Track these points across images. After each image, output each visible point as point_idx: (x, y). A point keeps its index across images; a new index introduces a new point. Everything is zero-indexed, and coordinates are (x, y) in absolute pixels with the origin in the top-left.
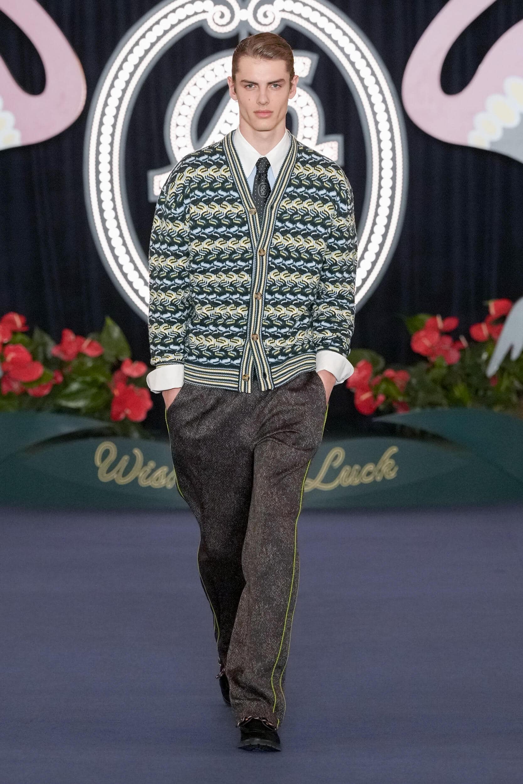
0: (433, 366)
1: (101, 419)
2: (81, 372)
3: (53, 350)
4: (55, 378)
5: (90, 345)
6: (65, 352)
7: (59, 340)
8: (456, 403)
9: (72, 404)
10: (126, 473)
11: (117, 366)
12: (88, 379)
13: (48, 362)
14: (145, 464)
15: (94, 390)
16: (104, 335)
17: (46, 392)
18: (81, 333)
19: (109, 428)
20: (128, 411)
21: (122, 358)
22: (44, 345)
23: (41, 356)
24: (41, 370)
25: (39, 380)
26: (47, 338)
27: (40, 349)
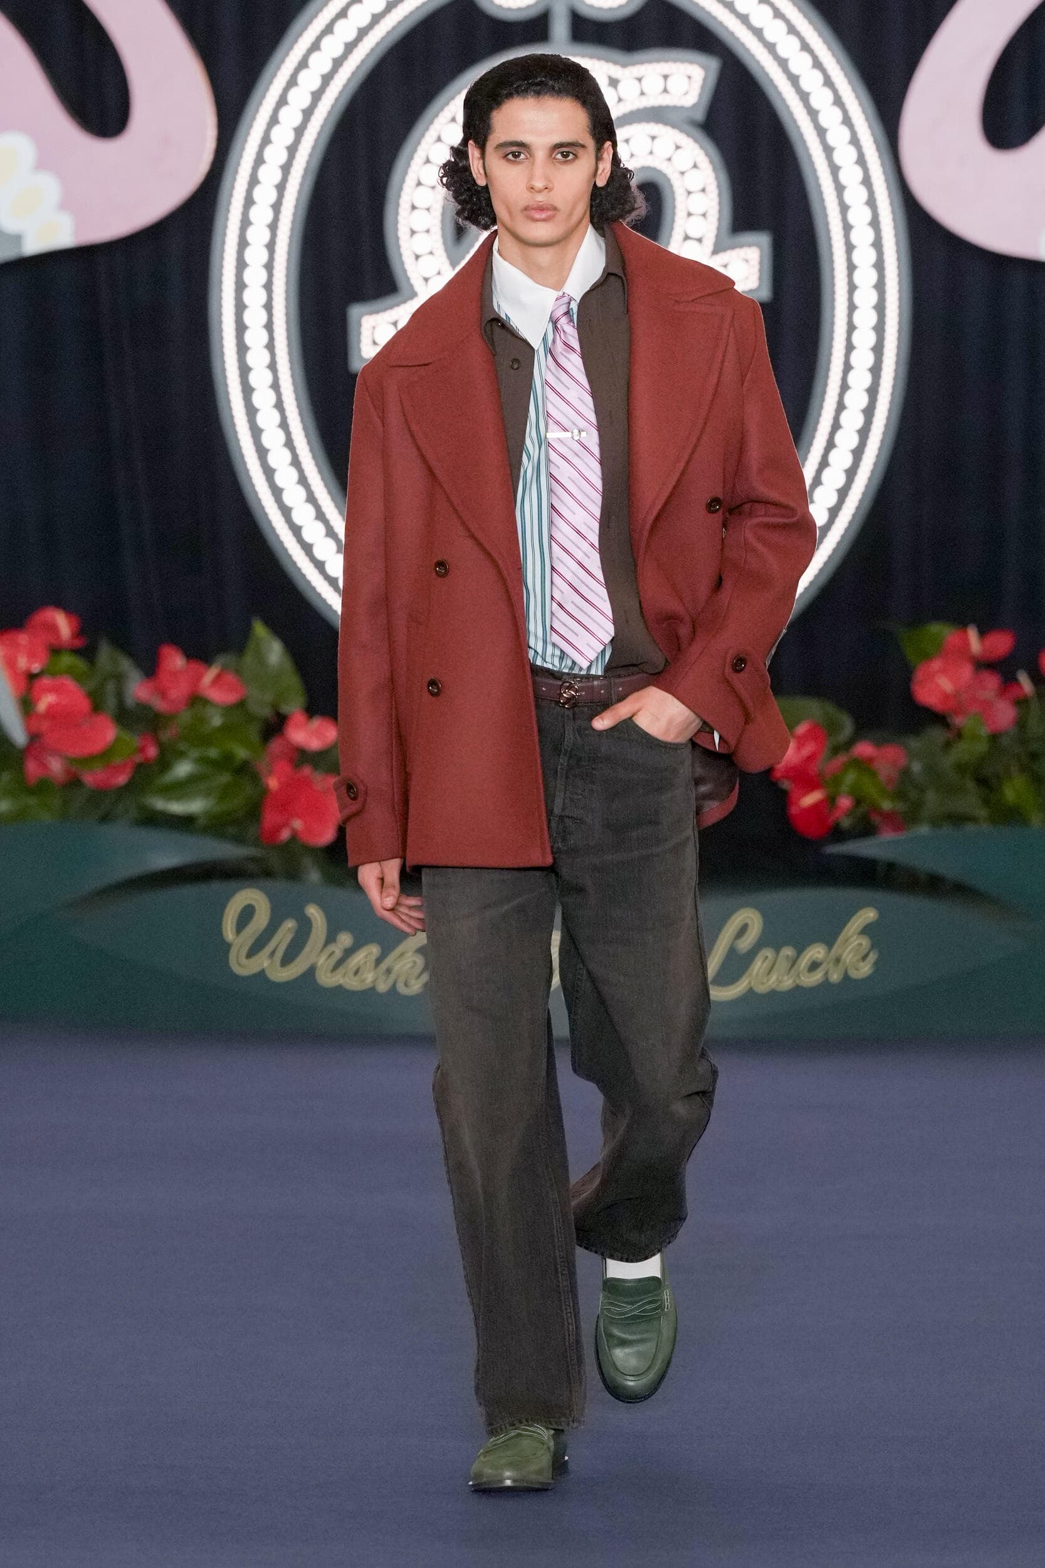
0: (959, 735)
1: (238, 839)
2: (199, 737)
3: (137, 689)
4: (142, 750)
5: (217, 681)
6: (163, 694)
7: (150, 668)
8: (1009, 816)
9: (176, 807)
10: (289, 958)
11: (275, 726)
12: (213, 753)
13: (126, 716)
14: (331, 939)
15: (225, 778)
16: (249, 659)
17: (122, 779)
18: (200, 654)
19: (255, 860)
20: (297, 824)
21: (285, 709)
22: (120, 678)
23: (111, 702)
24: (110, 733)
25: (105, 755)
26: (126, 664)
27: (110, 687)
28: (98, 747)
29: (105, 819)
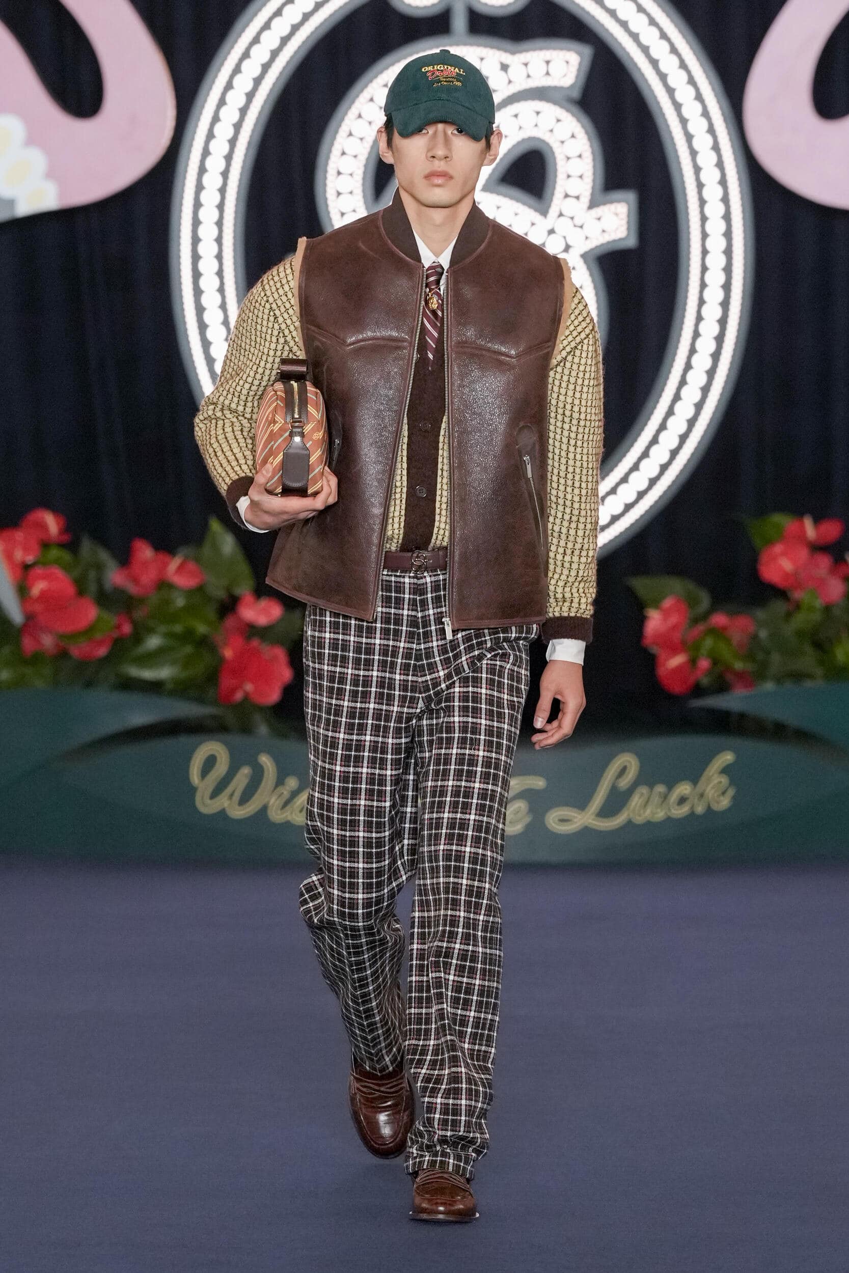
0: (798, 606)
1: (200, 700)
2: (165, 615)
3: (114, 577)
4: (118, 627)
5: (180, 569)
6: (136, 580)
7: (125, 559)
8: (838, 674)
9: (148, 674)
10: (245, 799)
11: (229, 606)
12: (178, 628)
13: (105, 599)
14: (280, 782)
15: (188, 649)
16: (206, 550)
17: (102, 652)
18: (166, 547)
19: (214, 717)
20: (249, 687)
21: (238, 591)
22: (99, 567)
23: (93, 587)
24: (91, 612)
25: (89, 630)
26: (104, 556)
27: (92, 575)
28: (83, 624)
29: (89, 684)
